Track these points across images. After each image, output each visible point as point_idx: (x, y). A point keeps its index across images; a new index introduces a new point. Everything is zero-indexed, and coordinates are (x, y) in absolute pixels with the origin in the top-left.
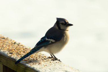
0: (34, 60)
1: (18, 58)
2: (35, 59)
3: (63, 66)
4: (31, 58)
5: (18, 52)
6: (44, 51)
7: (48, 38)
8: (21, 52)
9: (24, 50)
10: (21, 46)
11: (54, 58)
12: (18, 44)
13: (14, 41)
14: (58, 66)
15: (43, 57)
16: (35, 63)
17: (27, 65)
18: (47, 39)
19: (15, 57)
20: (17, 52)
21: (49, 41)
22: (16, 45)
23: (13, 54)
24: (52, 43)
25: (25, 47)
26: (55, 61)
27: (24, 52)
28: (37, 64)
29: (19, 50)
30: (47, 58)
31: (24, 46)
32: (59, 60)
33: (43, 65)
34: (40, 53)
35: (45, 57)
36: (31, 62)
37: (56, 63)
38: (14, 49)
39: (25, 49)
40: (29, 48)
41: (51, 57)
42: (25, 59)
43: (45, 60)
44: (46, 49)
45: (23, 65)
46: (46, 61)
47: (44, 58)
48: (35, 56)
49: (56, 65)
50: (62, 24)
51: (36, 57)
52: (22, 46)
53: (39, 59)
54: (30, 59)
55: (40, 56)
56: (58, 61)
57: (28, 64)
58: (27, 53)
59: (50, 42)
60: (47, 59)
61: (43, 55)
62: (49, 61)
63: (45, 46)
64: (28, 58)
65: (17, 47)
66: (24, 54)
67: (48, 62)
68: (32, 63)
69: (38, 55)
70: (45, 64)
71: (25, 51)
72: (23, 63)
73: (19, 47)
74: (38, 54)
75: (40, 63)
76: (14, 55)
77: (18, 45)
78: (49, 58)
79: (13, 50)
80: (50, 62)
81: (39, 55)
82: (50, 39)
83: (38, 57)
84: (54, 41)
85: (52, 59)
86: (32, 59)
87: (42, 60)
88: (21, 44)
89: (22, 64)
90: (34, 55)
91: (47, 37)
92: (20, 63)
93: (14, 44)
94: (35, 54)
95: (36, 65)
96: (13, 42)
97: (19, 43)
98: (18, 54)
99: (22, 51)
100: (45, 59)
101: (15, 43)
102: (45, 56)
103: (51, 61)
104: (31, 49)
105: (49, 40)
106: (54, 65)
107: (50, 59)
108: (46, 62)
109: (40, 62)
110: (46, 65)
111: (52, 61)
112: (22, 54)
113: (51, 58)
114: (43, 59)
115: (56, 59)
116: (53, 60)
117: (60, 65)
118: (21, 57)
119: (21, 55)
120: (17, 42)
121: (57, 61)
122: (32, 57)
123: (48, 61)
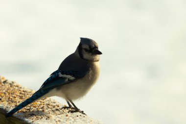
0: (38, 111)
1: (11, 108)
2: (41, 110)
3: (89, 122)
4: (33, 109)
5: (11, 97)
6: (57, 95)
7: (63, 74)
8: (17, 98)
9: (21, 93)
10: (17, 88)
11: (73, 108)
12: (10, 84)
13: (3, 78)
14: (81, 121)
15: (54, 107)
16: (40, 117)
17: (26, 120)
18: (61, 75)
19: (5, 107)
20: (9, 98)
21: (65, 78)
22: (7, 86)
23: (2, 102)
24: (70, 81)
25: (22, 90)
26: (75, 113)
27: (21, 98)
28: (44, 119)
29: (12, 94)
30: (61, 107)
31: (21, 88)
32: (83, 112)
33: (55, 120)
34: (48, 99)
35: (58, 106)
36: (32, 114)
37: (78, 116)
38: (4, 92)
39: (23, 93)
40: (30, 91)
41: (68, 106)
42: (23, 109)
43: (57, 112)
44: (59, 92)
45: (20, 120)
46: (59, 113)
47: (56, 107)
48: (41, 104)
49: (77, 120)
50: (86, 50)
51: (42, 106)
52: (17, 86)
53: (46, 111)
54: (31, 110)
55: (49, 105)
56: (81, 114)
57: (27, 118)
58: (26, 99)
59: (67, 80)
60: (61, 111)
61: (54, 103)
62: (65, 114)
63: (58, 87)
64: (29, 108)
65: (8, 90)
66: (21, 101)
67: (62, 115)
68: (35, 117)
69: (45, 103)
70: (57, 119)
71: (22, 96)
72: (19, 117)
73: (12, 89)
74: (45, 101)
75: (48, 118)
76: (4, 103)
77: (11, 86)
78: (65, 108)
79: (3, 95)
80: (67, 116)
81: (47, 102)
82: (67, 74)
83: (45, 107)
84: (72, 78)
85: (70, 109)
86: (35, 109)
87: (53, 111)
88: (15, 84)
89: (17, 118)
90: (38, 103)
91: (61, 72)
92: (15, 117)
93: (3, 84)
94: (41, 100)
95: (42, 120)
96: (2, 81)
97: (13, 82)
98: (10, 101)
99: (17, 96)
100: (57, 110)
101: (5, 82)
102: (58, 104)
103: (68, 113)
104: (34, 92)
105: (65, 76)
106: (73, 120)
107: (67, 110)
108: (60, 116)
109: (50, 115)
110: (59, 121)
111: (70, 114)
112: (18, 101)
113: (67, 108)
114: (54, 109)
115: (77, 110)
116: (72, 112)
117: (84, 120)
118: (16, 106)
119: (16, 102)
120: (10, 81)
121: (78, 114)
122: (35, 107)
123: (63, 113)
